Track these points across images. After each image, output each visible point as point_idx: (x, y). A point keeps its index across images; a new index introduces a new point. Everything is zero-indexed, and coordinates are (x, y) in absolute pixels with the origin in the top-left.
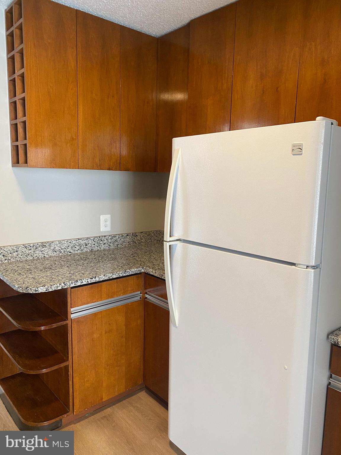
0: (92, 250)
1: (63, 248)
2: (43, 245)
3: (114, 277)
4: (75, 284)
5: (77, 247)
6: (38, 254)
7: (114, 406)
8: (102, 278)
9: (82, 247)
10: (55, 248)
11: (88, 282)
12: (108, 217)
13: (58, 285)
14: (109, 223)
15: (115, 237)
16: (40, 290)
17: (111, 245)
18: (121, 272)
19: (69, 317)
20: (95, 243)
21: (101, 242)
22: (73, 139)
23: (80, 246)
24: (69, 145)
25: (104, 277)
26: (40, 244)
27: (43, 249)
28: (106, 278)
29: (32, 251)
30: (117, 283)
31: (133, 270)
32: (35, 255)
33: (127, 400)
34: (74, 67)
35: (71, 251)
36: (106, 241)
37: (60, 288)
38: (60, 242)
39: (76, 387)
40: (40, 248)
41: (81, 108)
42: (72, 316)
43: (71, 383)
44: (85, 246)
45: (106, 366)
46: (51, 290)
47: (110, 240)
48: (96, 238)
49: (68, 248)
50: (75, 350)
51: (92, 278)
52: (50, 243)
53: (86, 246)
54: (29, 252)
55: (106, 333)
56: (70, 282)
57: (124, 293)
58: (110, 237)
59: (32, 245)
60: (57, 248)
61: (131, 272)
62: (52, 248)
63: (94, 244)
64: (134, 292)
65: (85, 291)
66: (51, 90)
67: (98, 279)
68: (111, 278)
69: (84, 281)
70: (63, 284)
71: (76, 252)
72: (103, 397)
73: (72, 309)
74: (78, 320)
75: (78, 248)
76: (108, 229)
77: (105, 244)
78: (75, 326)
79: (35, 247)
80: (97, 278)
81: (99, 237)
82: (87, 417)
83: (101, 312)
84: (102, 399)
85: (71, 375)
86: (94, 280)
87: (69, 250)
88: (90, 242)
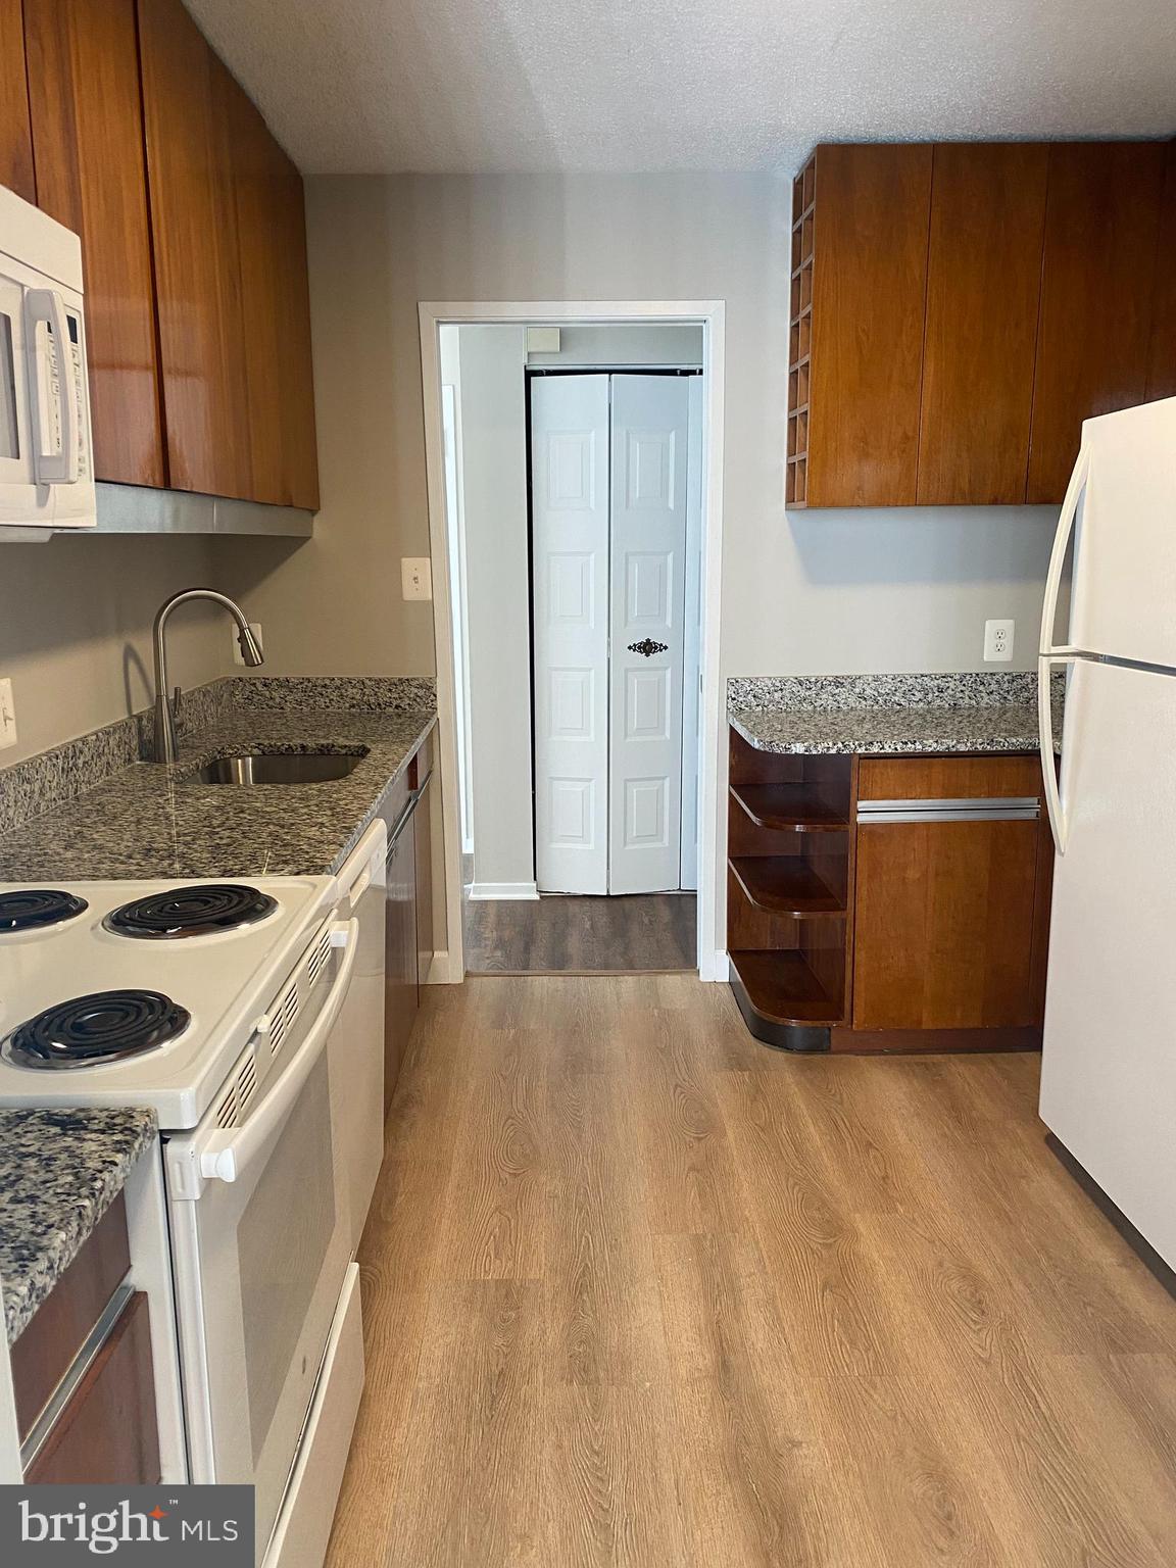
0: (955, 704)
1: (883, 692)
2: (838, 682)
3: (962, 748)
4: (866, 749)
5: (916, 693)
6: (825, 699)
7: (952, 1056)
8: (931, 746)
9: (930, 695)
10: (864, 690)
11: (896, 749)
12: (1007, 625)
13: (831, 744)
14: (1008, 642)
15: (1021, 677)
16: (793, 748)
17: (1009, 697)
18: (980, 741)
19: (852, 819)
20: (963, 688)
21: (981, 688)
22: (906, 438)
23: (925, 691)
24: (895, 453)
25: (935, 745)
26: (831, 679)
27: (837, 691)
28: (941, 748)
29: (813, 693)
30: (972, 766)
31: (1015, 741)
32: (819, 702)
33: (990, 1055)
34: (920, 277)
35: (902, 701)
36: (994, 687)
37: (833, 751)
38: (876, 679)
39: (861, 971)
40: (830, 688)
41: (930, 367)
42: (861, 818)
43: (849, 959)
44: (937, 694)
45: (934, 951)
46: (814, 752)
47: (1006, 685)
48: (968, 677)
49: (894, 694)
50: (863, 892)
51: (906, 743)
52: (853, 681)
53: (941, 695)
54: (807, 694)
55: (937, 875)
56: (857, 743)
57: (990, 795)
58: (1006, 678)
59: (813, 680)
60: (869, 692)
61: (1006, 744)
62: (857, 690)
63: (962, 691)
64: (1016, 796)
65: (892, 771)
66: (864, 338)
67: (920, 747)
68: (954, 750)
69: (886, 746)
70: (840, 745)
71: (913, 705)
72: (924, 1019)
73: (861, 805)
74: (872, 828)
75: (919, 696)
76: (1006, 656)
77: (991, 693)
78: (863, 839)
79: (819, 685)
80: (918, 743)
81: (977, 675)
82: (886, 1054)
83: (927, 824)
84: (920, 1022)
85: (849, 942)
86: (910, 748)
87: (897, 699)
88: (951, 685)
